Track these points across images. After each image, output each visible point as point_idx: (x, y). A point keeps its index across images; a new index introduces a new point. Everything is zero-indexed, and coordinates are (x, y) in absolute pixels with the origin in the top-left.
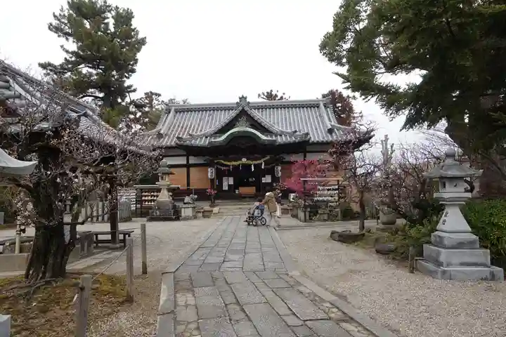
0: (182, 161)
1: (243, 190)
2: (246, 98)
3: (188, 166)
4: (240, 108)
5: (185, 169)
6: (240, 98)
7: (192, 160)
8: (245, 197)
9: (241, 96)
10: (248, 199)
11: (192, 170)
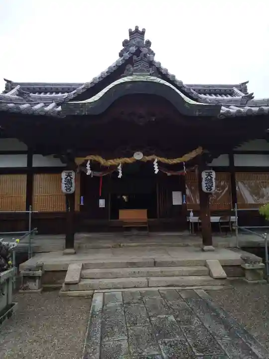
0: (20, 162)
1: (126, 215)
2: (143, 33)
3: (30, 172)
4: (133, 49)
5: (24, 177)
6: (131, 33)
7: (39, 161)
8: (128, 229)
9: (133, 29)
10: (135, 232)
11: (38, 178)
